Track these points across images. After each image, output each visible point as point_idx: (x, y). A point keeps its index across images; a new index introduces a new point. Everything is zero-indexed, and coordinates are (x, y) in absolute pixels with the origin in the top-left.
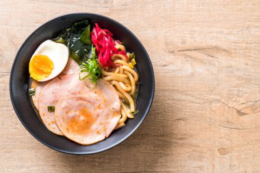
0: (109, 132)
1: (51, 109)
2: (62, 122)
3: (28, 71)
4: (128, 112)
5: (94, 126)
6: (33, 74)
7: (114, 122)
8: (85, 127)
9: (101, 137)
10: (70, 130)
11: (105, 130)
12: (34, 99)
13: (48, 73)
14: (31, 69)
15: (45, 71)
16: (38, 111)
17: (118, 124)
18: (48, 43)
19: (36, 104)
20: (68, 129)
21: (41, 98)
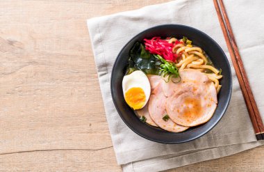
0: (215, 99)
1: (166, 118)
2: (179, 120)
3: (129, 107)
4: (215, 76)
5: (203, 103)
6: (135, 106)
7: (213, 89)
8: (198, 110)
9: (214, 107)
10: (190, 119)
11: (212, 100)
12: (149, 121)
13: (144, 97)
14: (131, 104)
15: (140, 97)
16: (159, 127)
17: (216, 88)
18: (126, 78)
19: (153, 124)
20: (188, 121)
21: (153, 117)
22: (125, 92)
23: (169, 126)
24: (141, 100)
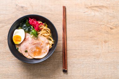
0: (48, 51)
1: (26, 51)
2: (31, 54)
4: (51, 42)
5: (43, 51)
6: (16, 43)
7: (48, 47)
8: (40, 53)
9: (46, 54)
10: (35, 56)
11: (46, 51)
12: (19, 50)
13: (21, 40)
14: (14, 41)
15: (19, 40)
16: (22, 54)
17: (50, 47)
18: (16, 30)
19: (20, 52)
20: (34, 56)
21: (21, 50)
22: (14, 35)
23: (26, 55)
24: (19, 41)
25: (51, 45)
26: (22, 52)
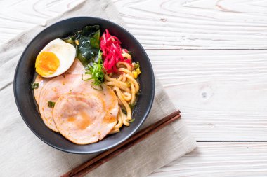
0: (103, 135)
1: (51, 105)
3: (34, 65)
4: (125, 119)
6: (38, 70)
7: (109, 127)
11: (99, 133)
12: (37, 93)
14: (37, 64)
16: (38, 106)
17: (113, 129)
21: (43, 92)
23: (45, 113)
25: (119, 125)
26: (41, 100)
